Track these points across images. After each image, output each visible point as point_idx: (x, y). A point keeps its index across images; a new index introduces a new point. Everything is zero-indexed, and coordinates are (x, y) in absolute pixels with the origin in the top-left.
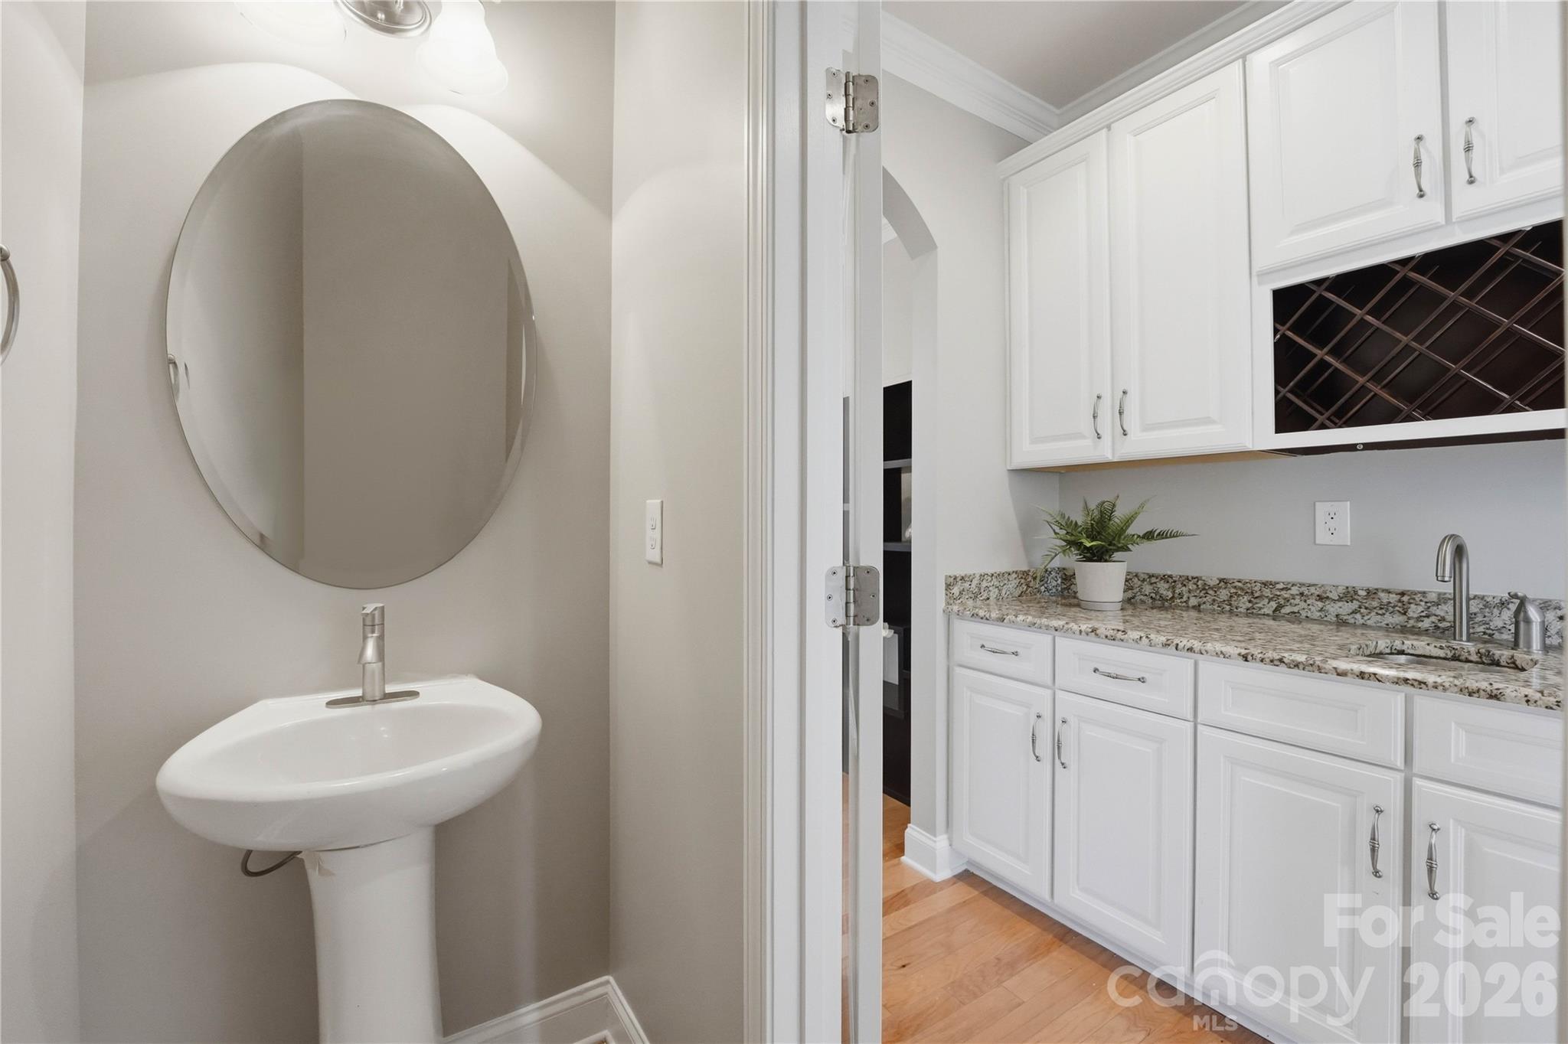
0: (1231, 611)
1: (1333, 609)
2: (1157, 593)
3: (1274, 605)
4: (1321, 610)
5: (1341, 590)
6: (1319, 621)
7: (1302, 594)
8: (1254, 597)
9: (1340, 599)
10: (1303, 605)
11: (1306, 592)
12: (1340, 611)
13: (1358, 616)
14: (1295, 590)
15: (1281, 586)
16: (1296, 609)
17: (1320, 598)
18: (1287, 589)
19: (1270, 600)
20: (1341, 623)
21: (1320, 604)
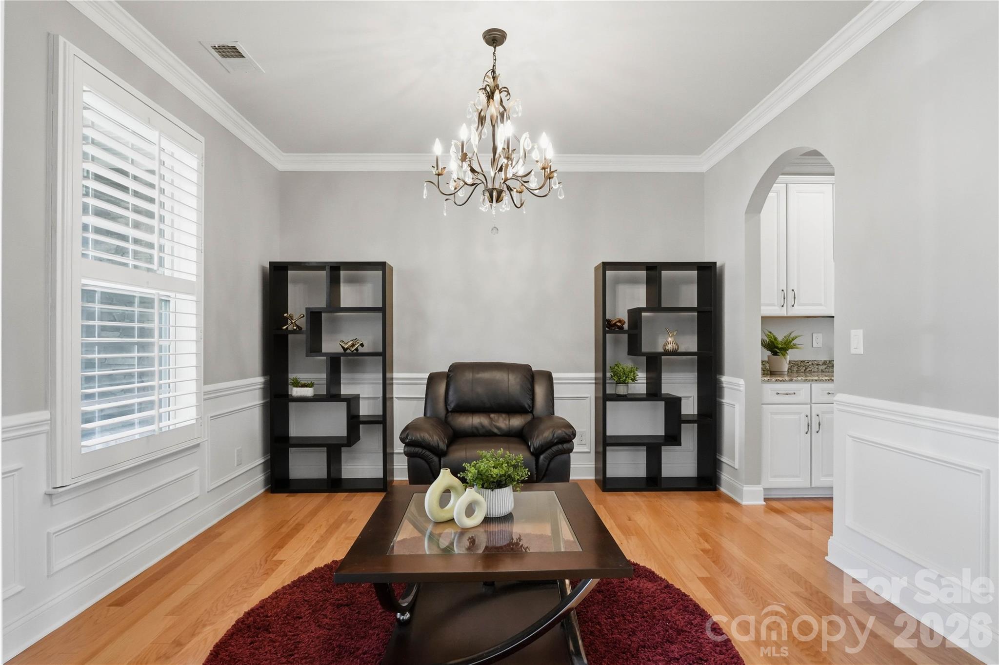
0: (791, 372)
1: (821, 368)
2: (765, 368)
3: (804, 368)
4: (818, 369)
5: (822, 362)
6: (817, 372)
7: (812, 364)
8: (798, 366)
9: (822, 365)
10: (813, 368)
11: (814, 363)
12: (822, 368)
13: (827, 369)
14: (810, 363)
15: (806, 362)
16: (810, 369)
17: (817, 365)
18: (808, 363)
19: (804, 367)
20: (822, 371)
21: (817, 367)
